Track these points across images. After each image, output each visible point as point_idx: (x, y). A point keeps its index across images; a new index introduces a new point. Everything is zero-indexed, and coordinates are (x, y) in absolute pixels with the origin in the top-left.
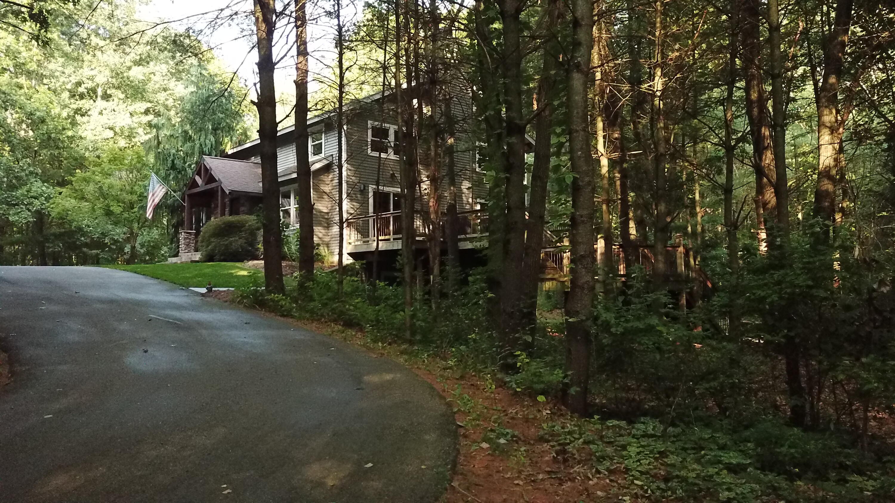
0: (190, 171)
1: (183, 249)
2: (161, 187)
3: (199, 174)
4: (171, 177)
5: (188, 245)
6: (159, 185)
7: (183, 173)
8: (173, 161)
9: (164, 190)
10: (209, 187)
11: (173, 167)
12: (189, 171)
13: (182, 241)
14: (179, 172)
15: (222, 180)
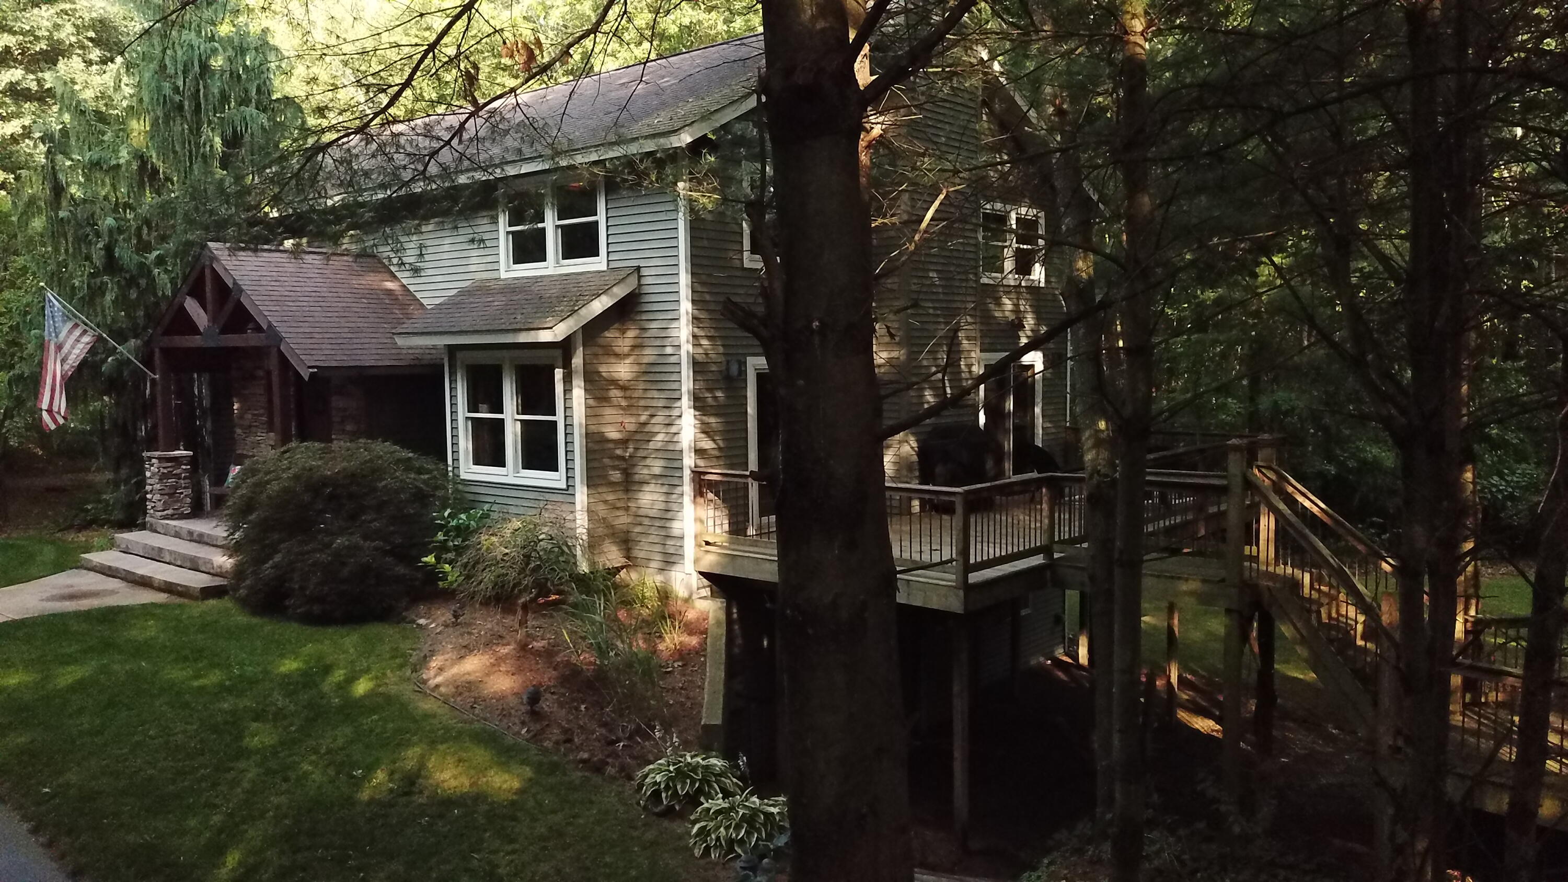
0: (164, 276)
1: (160, 506)
2: (77, 332)
3: (197, 293)
4: (109, 297)
5: (171, 494)
6: (69, 325)
7: (143, 282)
8: (109, 250)
9: (86, 339)
10: (233, 340)
11: (111, 264)
12: (162, 278)
13: (153, 484)
14: (132, 282)
15: (282, 329)
